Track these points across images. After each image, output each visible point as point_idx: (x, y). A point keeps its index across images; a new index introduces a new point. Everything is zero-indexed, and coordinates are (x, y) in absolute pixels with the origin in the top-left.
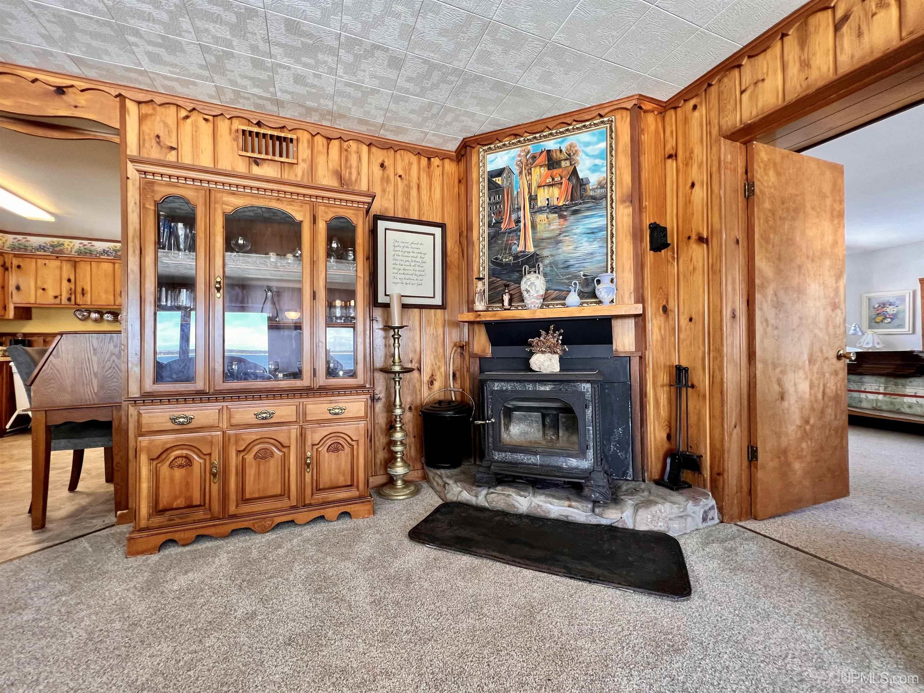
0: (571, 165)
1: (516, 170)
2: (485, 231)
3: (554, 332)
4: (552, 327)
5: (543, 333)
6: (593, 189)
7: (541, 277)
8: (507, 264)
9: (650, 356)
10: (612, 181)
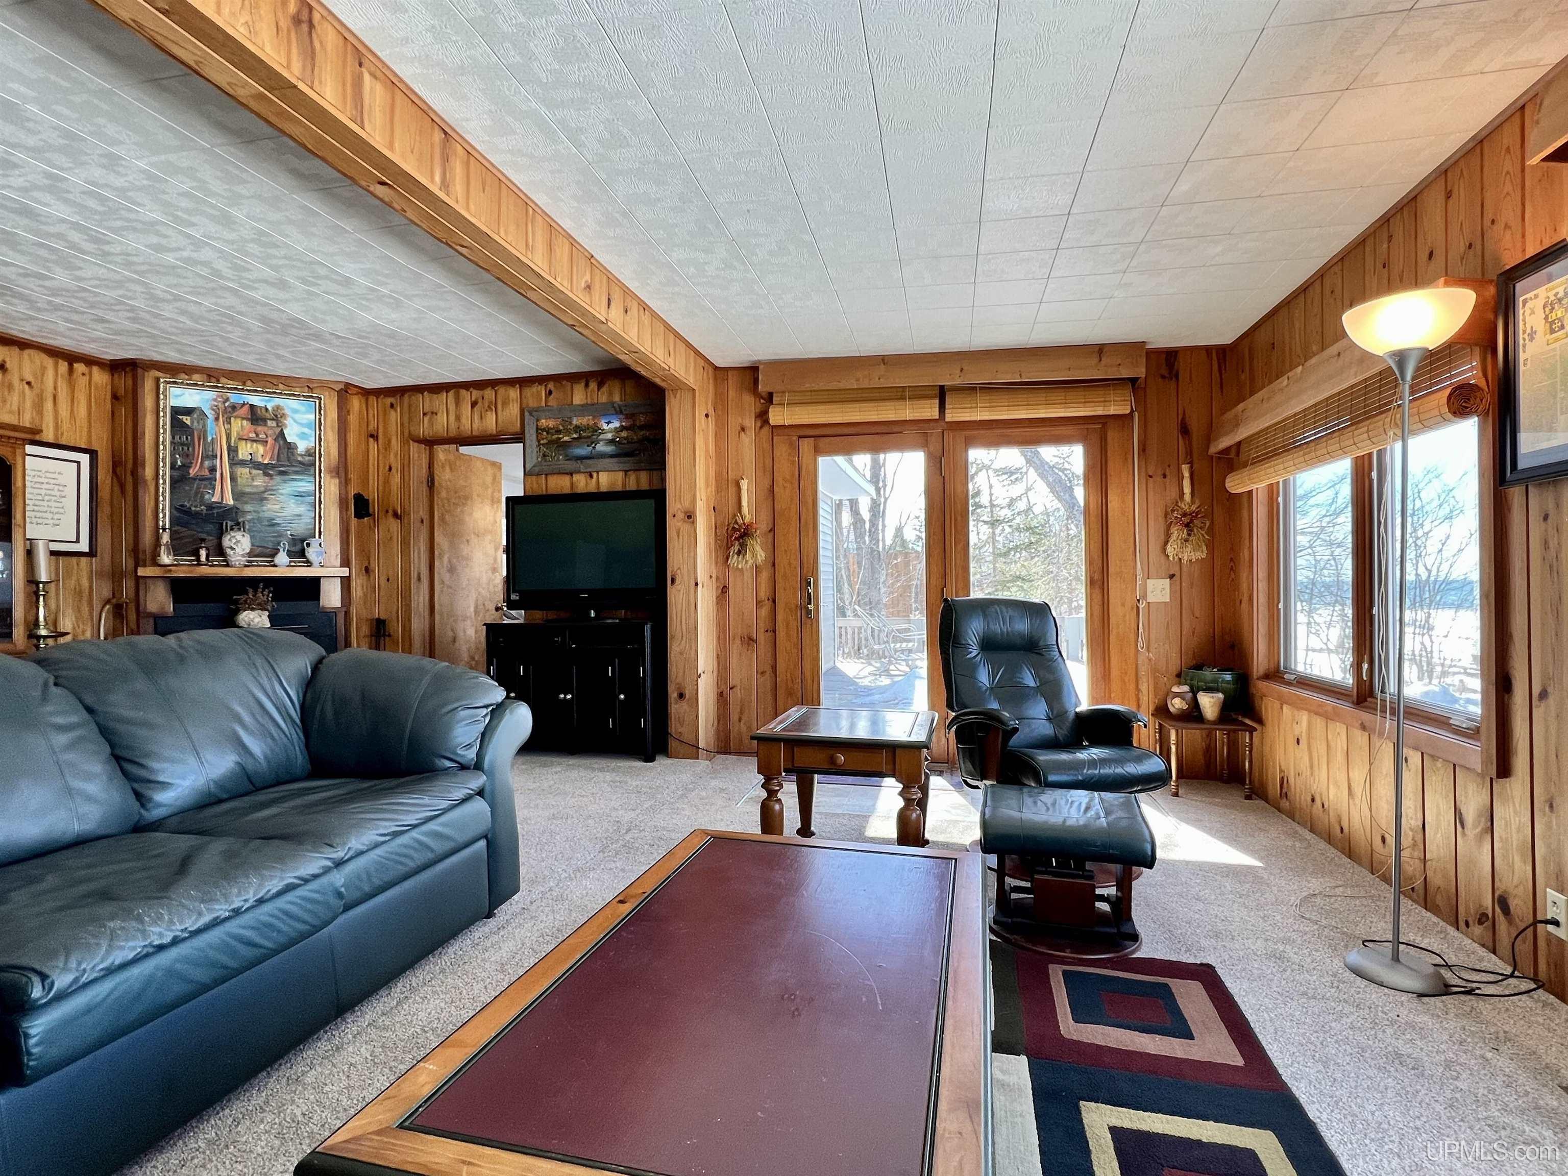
0: (278, 426)
1: (210, 414)
2: (166, 472)
3: (263, 590)
4: (261, 585)
5: (251, 591)
6: (301, 455)
7: (247, 537)
8: (197, 513)
9: (354, 611)
10: (320, 453)
